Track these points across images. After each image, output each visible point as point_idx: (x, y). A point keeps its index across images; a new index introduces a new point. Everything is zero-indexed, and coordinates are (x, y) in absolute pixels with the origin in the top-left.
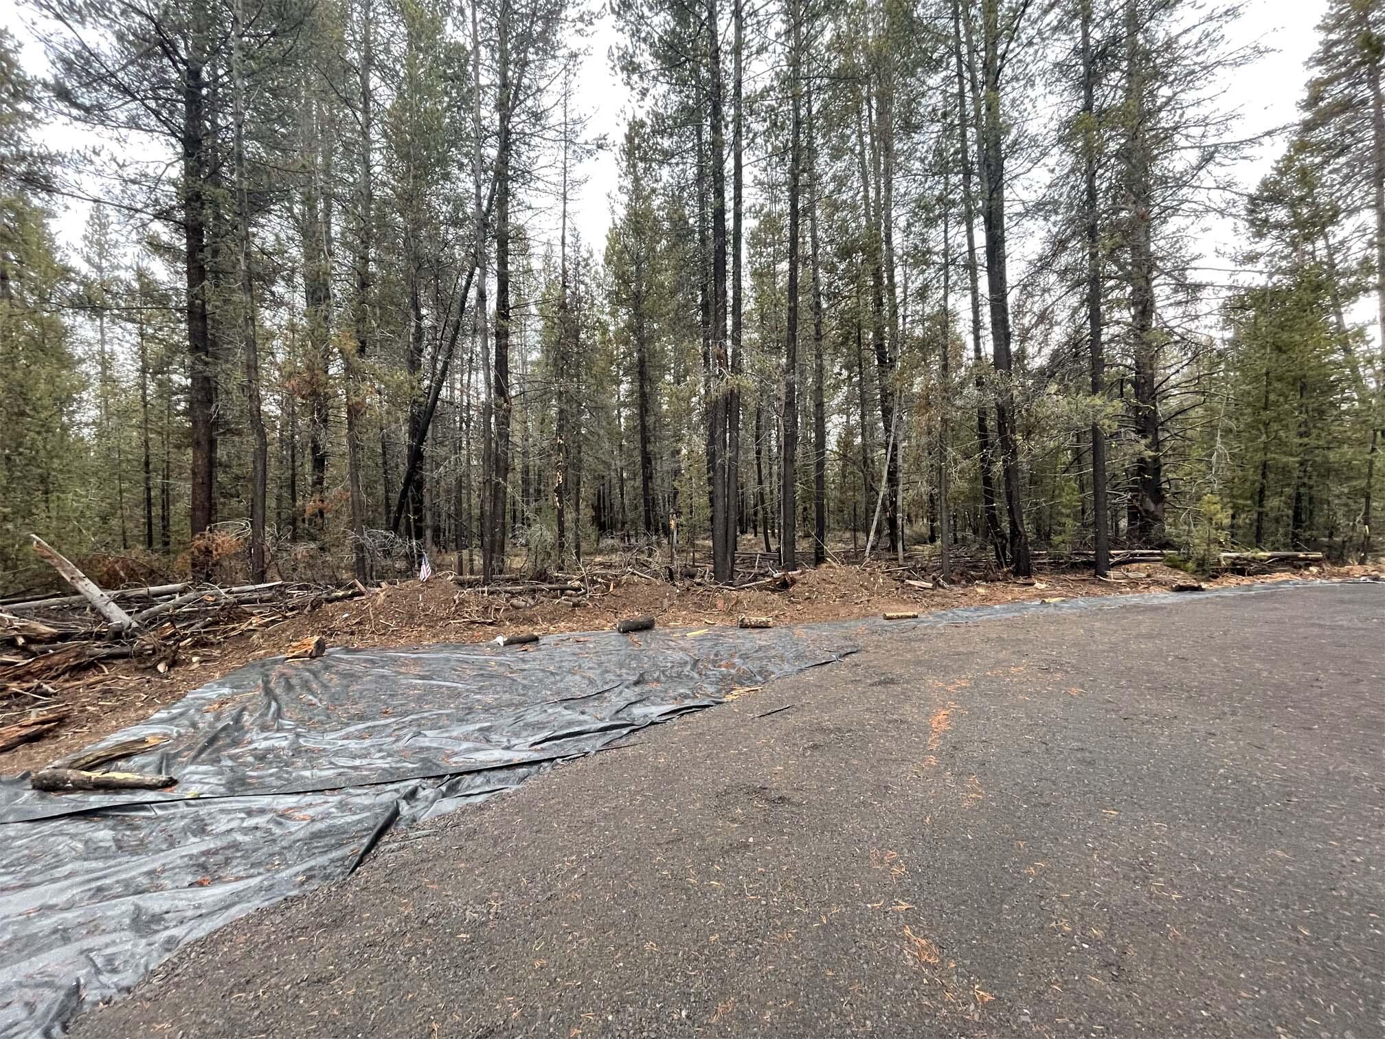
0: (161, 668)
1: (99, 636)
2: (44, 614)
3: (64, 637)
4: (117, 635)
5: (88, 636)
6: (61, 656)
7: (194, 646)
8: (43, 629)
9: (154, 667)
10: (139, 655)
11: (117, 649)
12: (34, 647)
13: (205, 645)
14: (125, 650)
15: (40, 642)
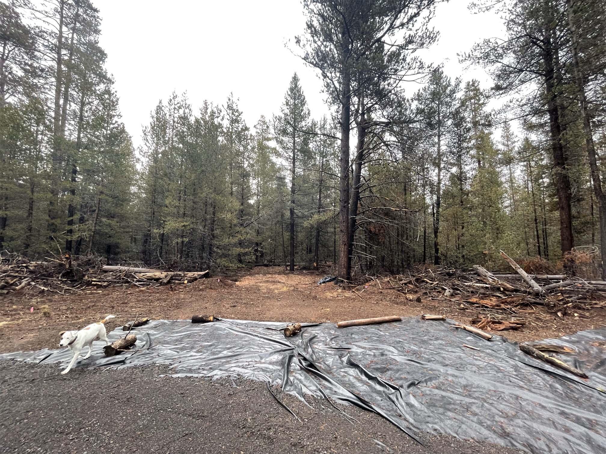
0: (559, 314)
1: (529, 293)
2: (507, 280)
3: (516, 291)
4: (537, 294)
5: (525, 292)
6: (517, 298)
7: (574, 307)
8: (509, 286)
9: (556, 313)
10: (548, 305)
11: (538, 300)
12: (507, 292)
13: (580, 308)
14: (541, 302)
15: (508, 291)
